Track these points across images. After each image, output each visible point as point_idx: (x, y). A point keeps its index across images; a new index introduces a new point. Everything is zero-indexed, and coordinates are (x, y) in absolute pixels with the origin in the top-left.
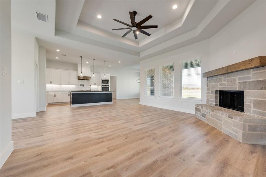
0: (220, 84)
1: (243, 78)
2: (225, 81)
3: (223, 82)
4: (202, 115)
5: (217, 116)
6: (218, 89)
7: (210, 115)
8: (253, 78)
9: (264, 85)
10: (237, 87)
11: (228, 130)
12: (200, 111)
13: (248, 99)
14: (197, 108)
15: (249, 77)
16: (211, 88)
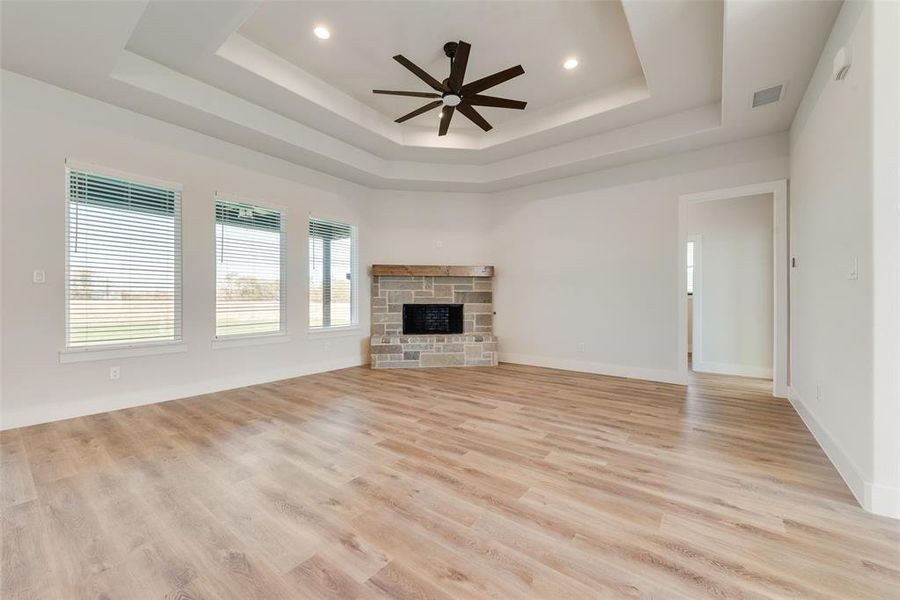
1: (463, 287)
2: (428, 287)
3: (425, 290)
4: (407, 356)
5: (453, 346)
6: (412, 302)
7: (434, 350)
8: (475, 288)
9: (487, 297)
10: (452, 300)
11: (476, 359)
12: (396, 349)
13: (470, 314)
14: (381, 346)
15: (471, 288)
16: (390, 301)
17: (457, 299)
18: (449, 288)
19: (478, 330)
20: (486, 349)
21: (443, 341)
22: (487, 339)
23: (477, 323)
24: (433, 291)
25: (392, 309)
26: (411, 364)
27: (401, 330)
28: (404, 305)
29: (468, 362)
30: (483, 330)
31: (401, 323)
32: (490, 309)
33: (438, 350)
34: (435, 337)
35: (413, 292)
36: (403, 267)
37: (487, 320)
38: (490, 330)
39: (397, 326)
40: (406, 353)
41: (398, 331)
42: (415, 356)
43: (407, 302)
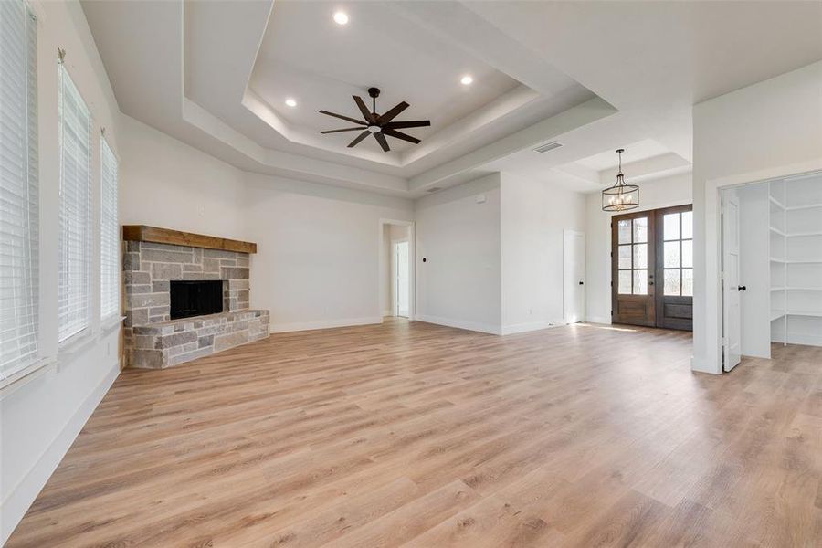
0: (186, 266)
1: (228, 262)
2: (198, 261)
3: (194, 264)
4: (202, 342)
5: (240, 324)
6: (181, 278)
7: (225, 331)
8: (237, 263)
9: (245, 273)
10: (218, 276)
11: (257, 334)
12: (191, 337)
13: (234, 291)
14: (173, 336)
15: (233, 263)
16: (154, 276)
17: (223, 275)
18: (216, 263)
19: (241, 307)
20: (262, 323)
22: (263, 313)
23: (239, 300)
24: (201, 265)
25: (157, 287)
26: (206, 351)
27: (168, 313)
28: (171, 282)
29: (251, 338)
30: (243, 306)
31: (169, 305)
32: (247, 285)
33: (229, 330)
35: (182, 265)
36: (180, 233)
37: (244, 295)
38: (247, 306)
39: (164, 310)
40: (200, 340)
41: (164, 315)
42: (209, 341)
43: (174, 279)
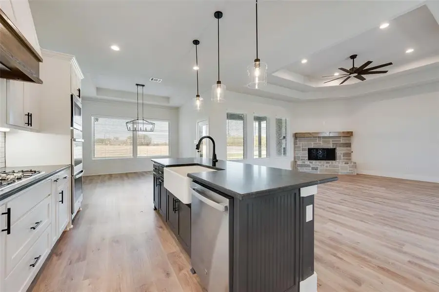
0: (314, 143)
1: (336, 141)
4: (313, 168)
5: (334, 165)
6: (312, 147)
8: (342, 141)
9: (349, 145)
10: (331, 146)
11: (346, 171)
12: (308, 166)
13: (340, 152)
14: (301, 164)
15: (340, 141)
16: (302, 146)
17: (333, 146)
18: (329, 141)
19: (344, 159)
20: (350, 168)
21: (329, 163)
22: (350, 163)
23: (343, 156)
24: (321, 143)
25: (303, 150)
26: (314, 172)
27: (307, 158)
28: (309, 149)
29: (341, 173)
30: (347, 159)
31: (307, 155)
32: (350, 150)
33: (327, 167)
34: (325, 162)
35: (312, 143)
36: (309, 133)
37: (348, 155)
38: (350, 159)
39: (306, 157)
42: (316, 169)
43: (310, 147)
